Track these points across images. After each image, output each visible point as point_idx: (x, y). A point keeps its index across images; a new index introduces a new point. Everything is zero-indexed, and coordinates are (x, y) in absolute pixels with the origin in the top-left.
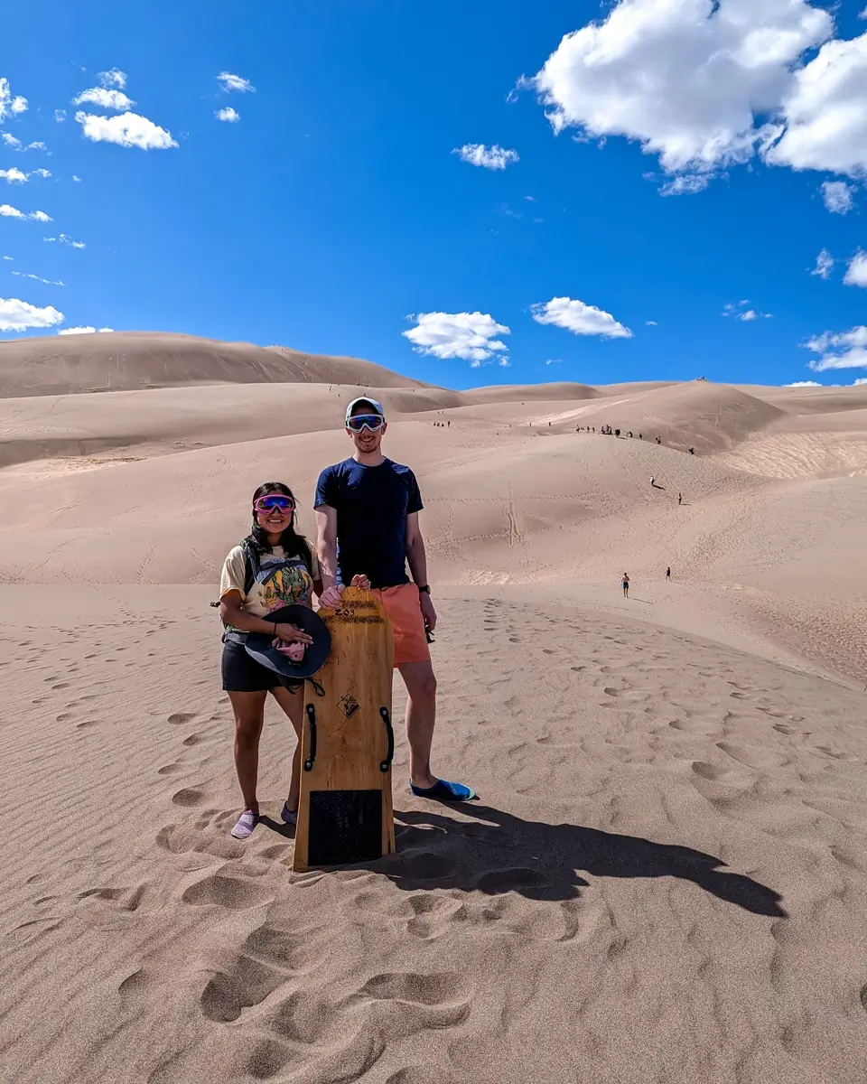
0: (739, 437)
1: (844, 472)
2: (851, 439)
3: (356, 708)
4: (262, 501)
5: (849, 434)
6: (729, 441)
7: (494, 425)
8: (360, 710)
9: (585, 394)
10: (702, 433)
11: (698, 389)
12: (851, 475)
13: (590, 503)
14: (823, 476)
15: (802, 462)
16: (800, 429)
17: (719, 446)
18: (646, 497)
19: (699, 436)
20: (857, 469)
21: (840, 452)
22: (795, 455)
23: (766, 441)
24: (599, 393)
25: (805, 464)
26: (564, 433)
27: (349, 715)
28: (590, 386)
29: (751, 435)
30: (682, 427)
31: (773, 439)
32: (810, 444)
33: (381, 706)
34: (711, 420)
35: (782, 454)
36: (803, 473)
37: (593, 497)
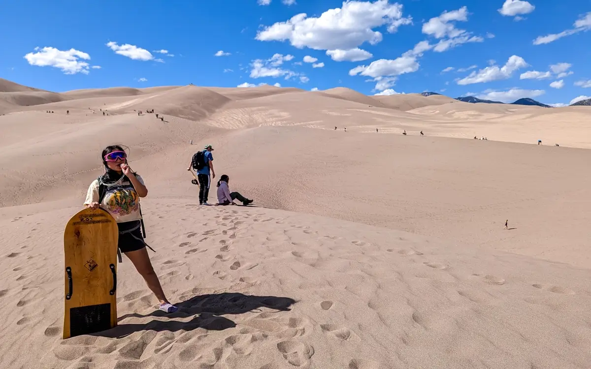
0: (212, 112)
1: (257, 125)
2: (259, 110)
3: (96, 266)
4: (109, 156)
5: (257, 108)
6: (207, 113)
7: (84, 110)
8: (98, 267)
9: (134, 92)
10: (194, 110)
11: (190, 89)
12: (260, 126)
13: (145, 148)
14: (249, 127)
15: (240, 121)
16: (238, 107)
17: (203, 116)
18: (173, 142)
19: (193, 111)
20: (261, 123)
21: (255, 116)
22: (236, 118)
23: (224, 113)
24: (141, 92)
25: (241, 122)
26: (126, 113)
27: (91, 270)
28: (137, 89)
29: (217, 110)
30: (185, 108)
31: (226, 111)
32: (242, 113)
33: (110, 264)
34: (198, 104)
35: (231, 118)
36: (241, 126)
37: (146, 145)
